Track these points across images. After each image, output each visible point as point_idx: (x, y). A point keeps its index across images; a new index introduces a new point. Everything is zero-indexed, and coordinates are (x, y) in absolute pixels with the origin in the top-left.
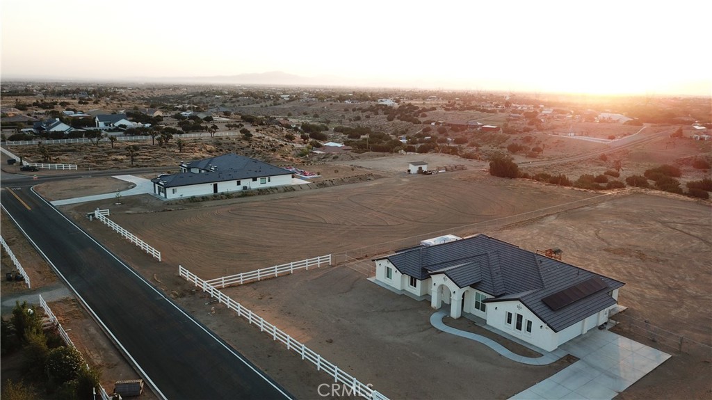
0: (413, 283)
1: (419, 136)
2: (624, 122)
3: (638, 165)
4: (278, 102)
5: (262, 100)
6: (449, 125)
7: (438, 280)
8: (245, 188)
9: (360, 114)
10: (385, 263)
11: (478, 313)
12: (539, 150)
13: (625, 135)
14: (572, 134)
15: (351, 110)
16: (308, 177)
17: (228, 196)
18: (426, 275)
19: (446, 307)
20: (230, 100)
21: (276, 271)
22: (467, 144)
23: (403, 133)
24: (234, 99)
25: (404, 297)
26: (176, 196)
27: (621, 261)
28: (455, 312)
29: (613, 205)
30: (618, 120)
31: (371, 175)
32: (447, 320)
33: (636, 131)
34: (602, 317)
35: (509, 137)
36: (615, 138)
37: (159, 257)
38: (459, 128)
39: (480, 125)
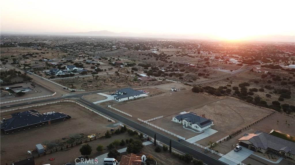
0: (179, 121)
1: (168, 68)
2: (237, 64)
3: (238, 81)
4: (112, 49)
5: (106, 49)
6: (178, 64)
7: (184, 121)
8: (134, 98)
9: (145, 57)
10: (174, 118)
11: (190, 126)
12: (208, 75)
13: (236, 70)
14: (219, 69)
15: (141, 55)
16: (147, 93)
17: (131, 100)
18: (182, 120)
19: (185, 125)
20: (93, 48)
21: (155, 119)
22: (185, 72)
23: (162, 66)
24: (95, 48)
25: (178, 123)
26: (121, 101)
27: (217, 116)
28: (187, 126)
29: (220, 102)
30: (235, 63)
31: (162, 92)
32: (186, 127)
33: (240, 68)
34: (210, 126)
35: (199, 69)
36: (232, 71)
37: (132, 116)
38: (182, 65)
39: (189, 64)
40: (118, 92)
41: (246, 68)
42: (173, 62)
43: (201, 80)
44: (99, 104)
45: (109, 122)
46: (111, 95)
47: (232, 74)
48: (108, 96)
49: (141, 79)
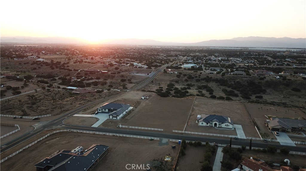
11: (220, 126)
13: (150, 73)
14: (135, 73)
15: (22, 64)
17: (126, 115)
25: (207, 126)
28: (217, 127)
31: (138, 102)
33: (152, 71)
36: (148, 74)
37: (162, 130)
38: (93, 73)
39: (99, 71)
40: (102, 109)
41: (157, 71)
42: (79, 70)
43: (129, 86)
44: (102, 127)
45: (152, 141)
46: (95, 114)
47: (151, 77)
48: (93, 116)
49: (79, 93)
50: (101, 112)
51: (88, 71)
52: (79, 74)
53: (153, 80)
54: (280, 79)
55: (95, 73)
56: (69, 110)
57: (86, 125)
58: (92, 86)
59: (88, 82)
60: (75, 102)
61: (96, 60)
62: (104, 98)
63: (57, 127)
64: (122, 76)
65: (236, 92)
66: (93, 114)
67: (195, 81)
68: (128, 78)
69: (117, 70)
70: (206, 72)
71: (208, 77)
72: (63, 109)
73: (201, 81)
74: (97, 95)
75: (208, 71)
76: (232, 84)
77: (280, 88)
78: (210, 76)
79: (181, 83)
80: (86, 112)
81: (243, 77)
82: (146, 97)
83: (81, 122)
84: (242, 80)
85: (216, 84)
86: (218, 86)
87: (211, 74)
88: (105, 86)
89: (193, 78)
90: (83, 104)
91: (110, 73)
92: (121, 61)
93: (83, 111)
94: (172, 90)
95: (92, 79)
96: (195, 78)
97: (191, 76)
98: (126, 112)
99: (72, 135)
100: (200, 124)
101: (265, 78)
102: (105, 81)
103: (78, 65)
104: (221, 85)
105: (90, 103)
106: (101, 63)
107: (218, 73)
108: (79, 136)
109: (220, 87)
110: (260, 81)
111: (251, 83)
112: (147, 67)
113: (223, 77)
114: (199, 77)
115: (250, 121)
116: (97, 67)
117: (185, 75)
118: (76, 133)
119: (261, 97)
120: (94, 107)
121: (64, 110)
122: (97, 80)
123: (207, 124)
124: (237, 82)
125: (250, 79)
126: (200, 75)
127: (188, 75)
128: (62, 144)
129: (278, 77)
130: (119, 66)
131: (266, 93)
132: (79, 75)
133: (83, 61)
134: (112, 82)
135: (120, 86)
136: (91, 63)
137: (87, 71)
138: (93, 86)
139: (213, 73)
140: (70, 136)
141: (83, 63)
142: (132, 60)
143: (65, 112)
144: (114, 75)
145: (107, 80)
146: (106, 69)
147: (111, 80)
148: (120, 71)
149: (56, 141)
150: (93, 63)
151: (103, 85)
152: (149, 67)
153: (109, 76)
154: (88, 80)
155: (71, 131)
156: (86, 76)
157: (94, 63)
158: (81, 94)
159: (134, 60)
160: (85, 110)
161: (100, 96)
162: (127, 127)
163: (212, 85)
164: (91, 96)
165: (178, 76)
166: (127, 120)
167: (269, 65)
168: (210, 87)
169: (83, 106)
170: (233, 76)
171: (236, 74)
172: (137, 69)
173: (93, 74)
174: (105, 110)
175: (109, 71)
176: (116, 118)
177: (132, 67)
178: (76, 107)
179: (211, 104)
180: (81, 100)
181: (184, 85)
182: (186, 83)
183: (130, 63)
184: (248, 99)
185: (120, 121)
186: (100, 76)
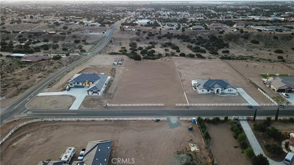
7: (217, 89)
10: (203, 89)
22: (51, 42)
26: (101, 93)
28: (220, 93)
30: (96, 25)
36: (104, 33)
37: (163, 105)
38: (38, 34)
39: (46, 32)
40: (74, 83)
41: (112, 28)
42: (19, 32)
43: (86, 47)
44: (84, 108)
45: (159, 121)
46: (67, 90)
47: (107, 36)
48: (65, 93)
49: (31, 61)
50: (73, 86)
51: (32, 33)
52: (20, 36)
53: (111, 40)
54: (238, 32)
55: (41, 35)
56: (28, 88)
57: (61, 109)
58: (42, 51)
59: (35, 46)
60: (32, 76)
61: (37, 19)
62: (67, 66)
63: (20, 116)
64: (74, 37)
65: (202, 48)
66: (65, 90)
67: (156, 38)
68: (82, 39)
69: (67, 30)
70: (165, 28)
71: (169, 33)
72: (19, 87)
73: (163, 38)
74: (56, 63)
75: (167, 27)
76: (195, 39)
77: (240, 41)
78: (171, 32)
79: (142, 42)
80: (52, 88)
81: (203, 32)
82: (119, 61)
83: (53, 104)
84: (203, 35)
85: (179, 40)
86: (181, 42)
87: (171, 30)
88: (58, 49)
89: (154, 35)
90: (45, 77)
91: (58, 33)
92: (67, 18)
93: (48, 87)
94: (136, 50)
95: (38, 42)
96: (156, 35)
97: (151, 33)
98: (106, 84)
99: (47, 126)
100: (200, 91)
101: (224, 31)
102: (55, 43)
103: (17, 26)
104: (184, 41)
105: (52, 74)
106: (45, 22)
107: (177, 29)
108: (58, 127)
109: (183, 43)
110: (221, 35)
111: (213, 38)
112: (100, 24)
113: (183, 33)
114: (160, 34)
115: (247, 82)
116: (40, 27)
117: (145, 32)
118: (52, 123)
119: (227, 52)
120: (60, 80)
121: (21, 89)
122: (46, 43)
123: (208, 91)
124: (199, 37)
125: (210, 33)
126: (160, 32)
127: (147, 32)
128: (40, 145)
129: (236, 30)
130: (67, 25)
131: (229, 47)
132: (21, 38)
133: (21, 21)
134: (64, 44)
135: (76, 48)
136: (31, 22)
137: (30, 33)
138: (44, 51)
139: (172, 29)
140: (46, 129)
141: (22, 23)
142: (79, 17)
143: (24, 91)
144: (64, 36)
145: (58, 42)
146: (52, 29)
147: (63, 42)
148: (70, 31)
149: (27, 140)
150: (34, 23)
151: (55, 49)
152: (103, 25)
153: (58, 37)
154: (34, 43)
155: (43, 120)
156: (31, 39)
157: (36, 23)
158: (34, 62)
159: (80, 18)
160: (50, 85)
161: (60, 63)
162: (117, 105)
163: (175, 41)
164: (48, 65)
165: (138, 34)
166: (110, 94)
167: (218, 18)
168: (174, 44)
169: (45, 79)
170: (193, 30)
171: (196, 29)
172: (88, 27)
173: (38, 36)
174: (78, 84)
175: (57, 31)
176: (97, 94)
177: (83, 25)
178: (36, 82)
179: (193, 64)
180: (38, 71)
181: (146, 43)
182: (148, 41)
183: (79, 21)
184: (216, 55)
185: (103, 97)
186: (48, 38)
